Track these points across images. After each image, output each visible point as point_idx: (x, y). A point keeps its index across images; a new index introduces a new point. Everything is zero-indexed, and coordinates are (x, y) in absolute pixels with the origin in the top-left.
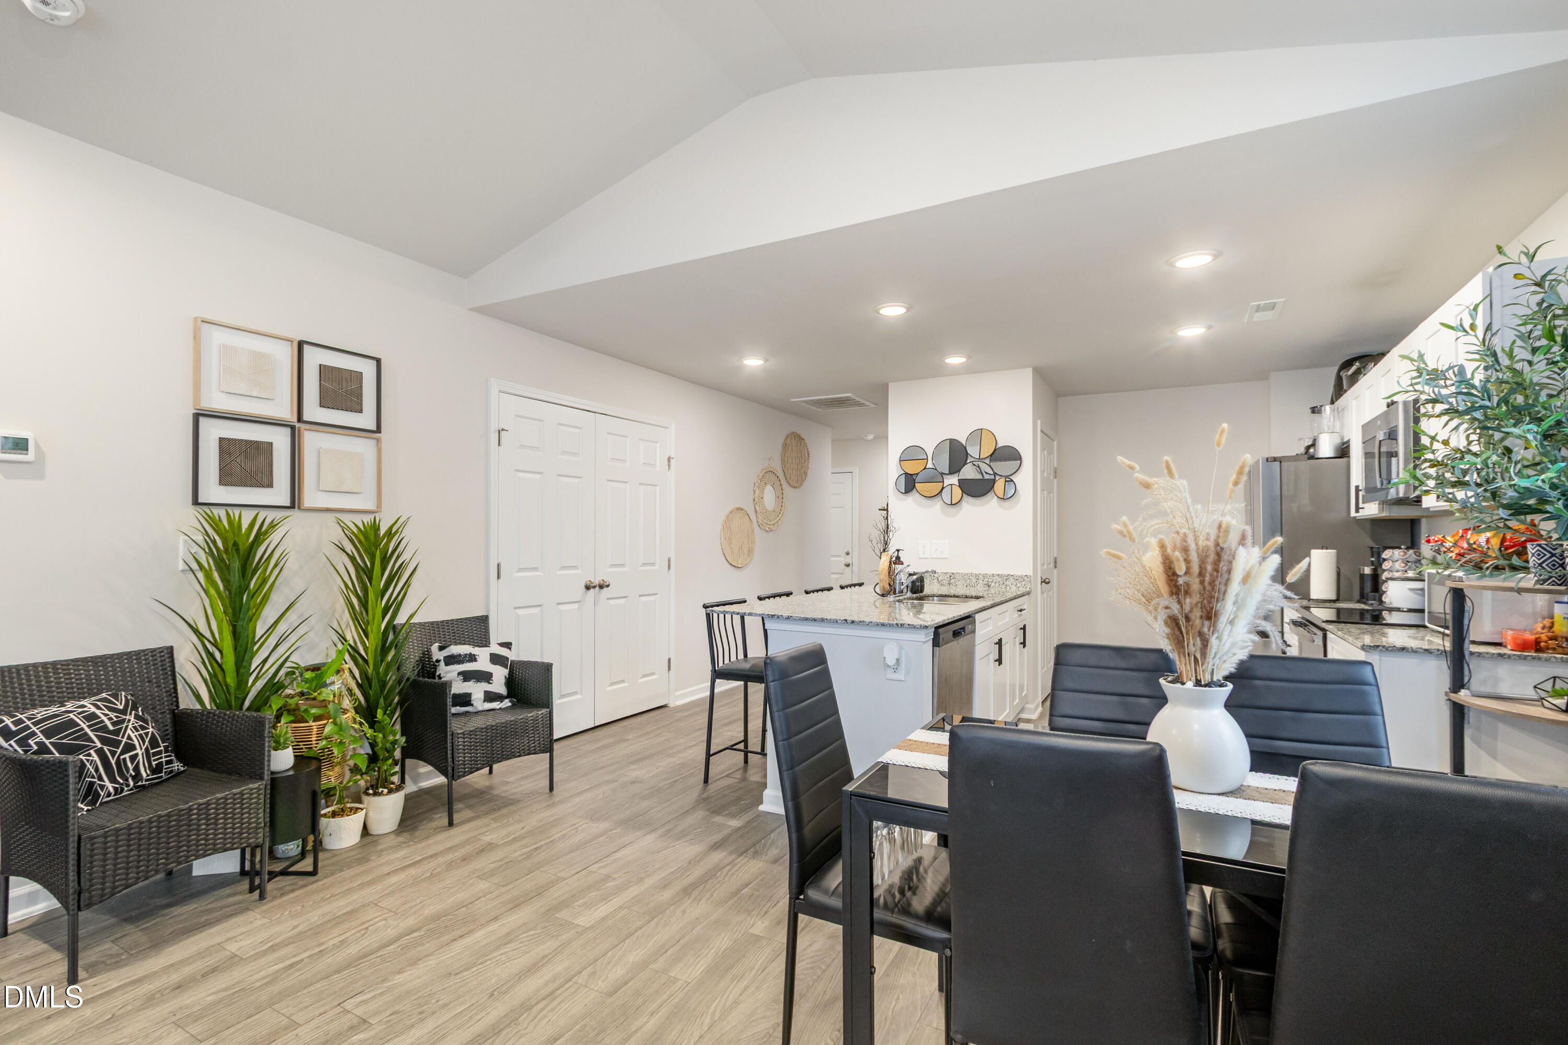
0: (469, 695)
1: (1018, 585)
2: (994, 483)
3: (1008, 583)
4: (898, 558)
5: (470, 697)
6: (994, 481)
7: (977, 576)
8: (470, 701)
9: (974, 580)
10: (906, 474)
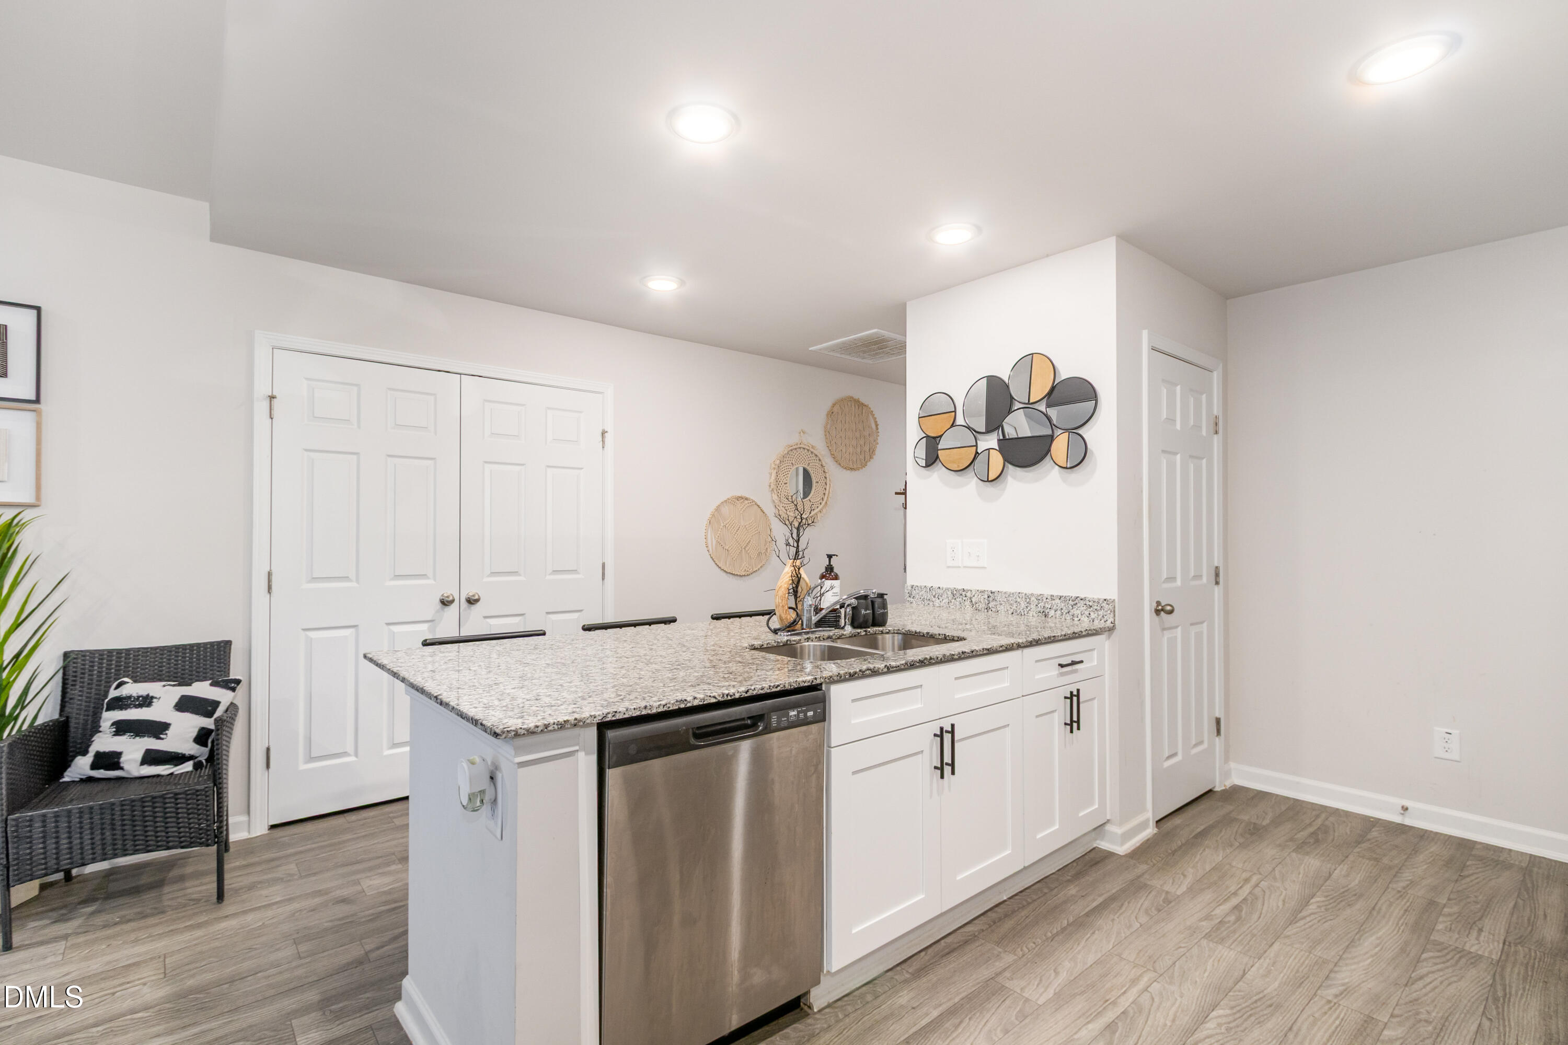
0: (118, 755)
1: (1093, 615)
2: (1052, 440)
3: (1076, 612)
4: (830, 569)
5: (119, 758)
6: (1051, 438)
7: (1028, 597)
8: (118, 763)
9: (1023, 605)
10: (927, 437)
